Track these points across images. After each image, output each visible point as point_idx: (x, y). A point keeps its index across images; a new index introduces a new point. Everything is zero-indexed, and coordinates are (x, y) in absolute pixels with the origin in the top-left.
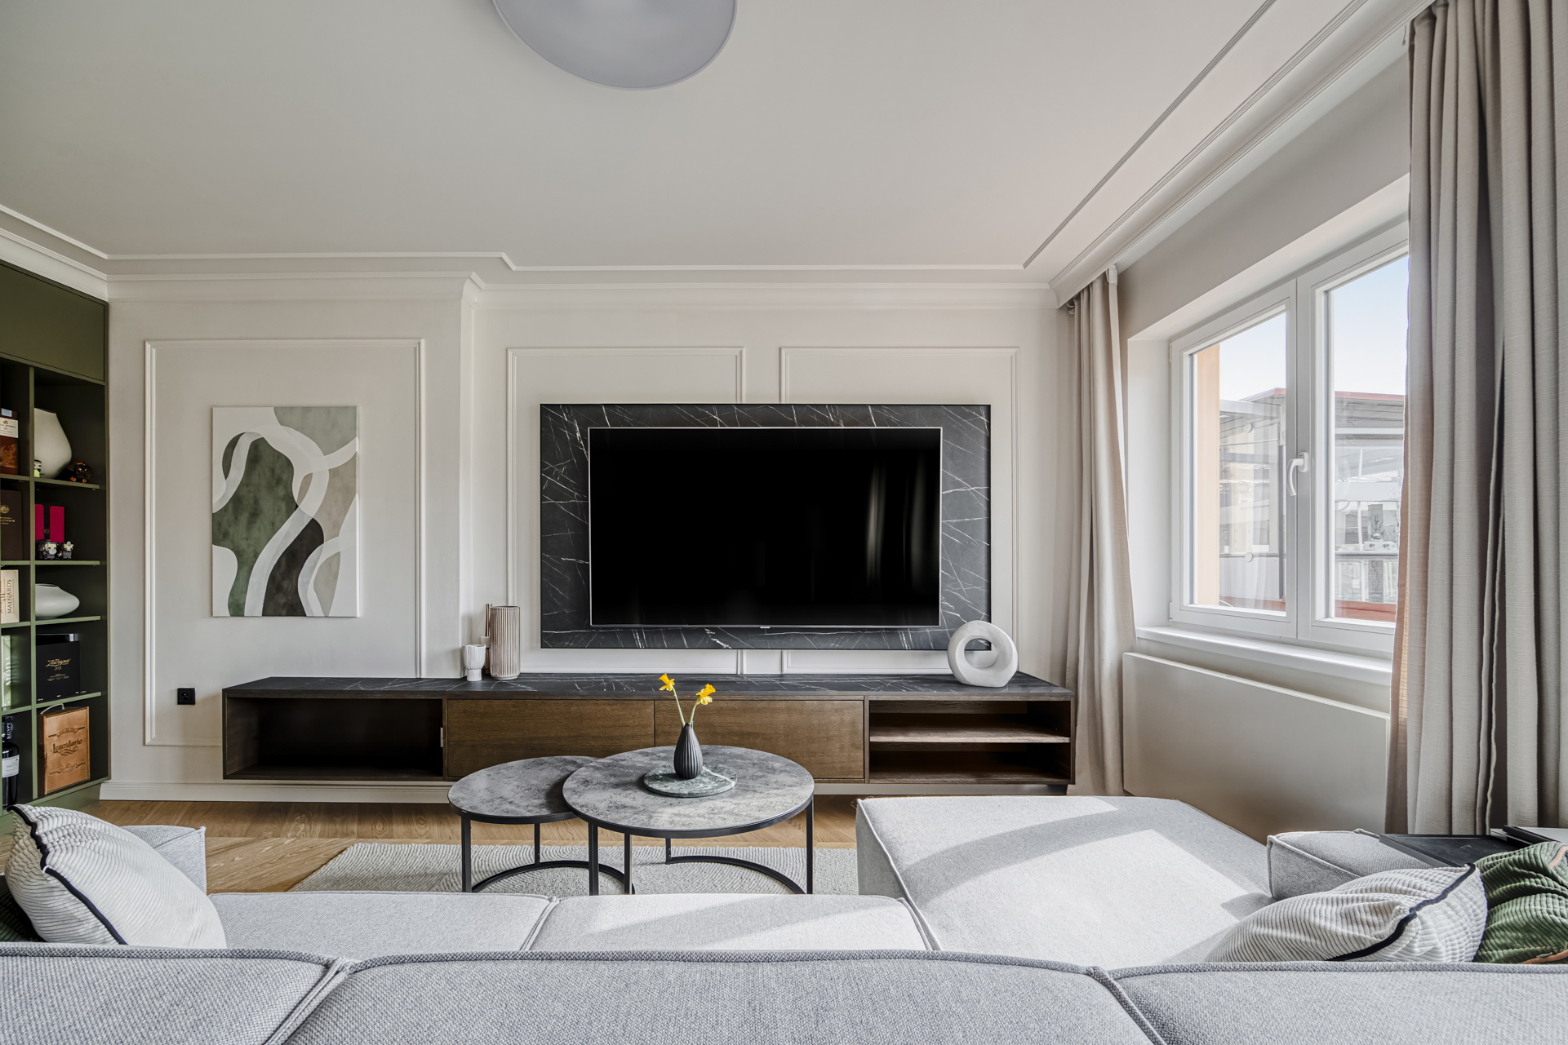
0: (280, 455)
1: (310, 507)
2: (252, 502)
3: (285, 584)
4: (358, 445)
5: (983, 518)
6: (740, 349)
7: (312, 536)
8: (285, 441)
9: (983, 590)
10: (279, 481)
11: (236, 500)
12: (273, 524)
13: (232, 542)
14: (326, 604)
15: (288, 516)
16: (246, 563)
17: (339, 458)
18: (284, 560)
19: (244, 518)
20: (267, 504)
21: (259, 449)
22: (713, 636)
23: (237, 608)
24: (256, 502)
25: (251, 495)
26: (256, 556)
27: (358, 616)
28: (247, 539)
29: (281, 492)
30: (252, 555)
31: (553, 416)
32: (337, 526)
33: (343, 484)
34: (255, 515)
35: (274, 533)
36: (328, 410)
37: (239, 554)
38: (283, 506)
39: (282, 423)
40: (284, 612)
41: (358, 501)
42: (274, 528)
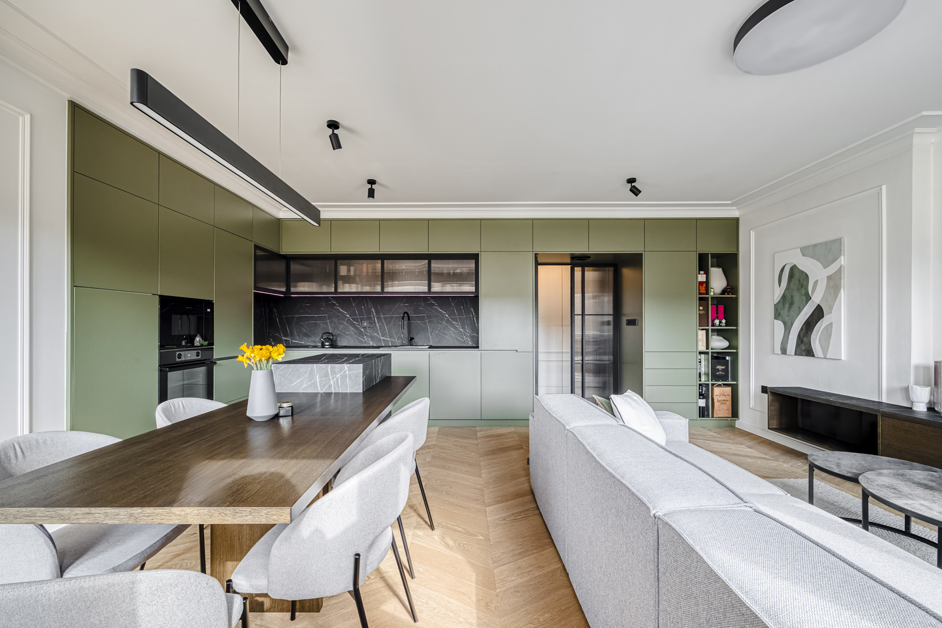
0: (803, 272)
1: (817, 298)
2: (790, 297)
3: (805, 339)
4: (843, 260)
7: (818, 314)
8: (806, 265)
10: (802, 286)
11: (784, 297)
12: (799, 308)
13: (782, 318)
14: (825, 351)
15: (807, 304)
16: (788, 328)
17: (832, 269)
18: (804, 326)
19: (787, 306)
20: (797, 298)
21: (794, 270)
23: (784, 351)
24: (792, 297)
25: (790, 294)
26: (792, 324)
27: (843, 358)
28: (788, 316)
29: (803, 291)
30: (790, 324)
32: (831, 308)
33: (834, 284)
34: (792, 304)
35: (800, 313)
36: (826, 243)
37: (785, 323)
38: (804, 298)
39: (804, 255)
40: (804, 354)
41: (843, 294)
42: (800, 310)
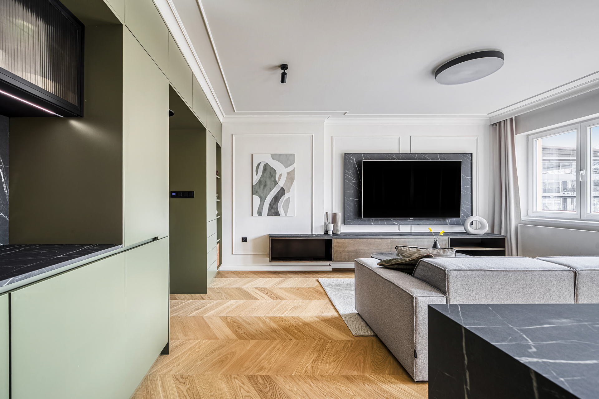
0: (272, 168)
1: (281, 184)
2: (264, 182)
3: (274, 206)
4: (295, 165)
5: (470, 186)
6: (399, 137)
7: (282, 192)
8: (274, 164)
9: (470, 207)
10: (272, 176)
11: (260, 181)
12: (271, 189)
13: (259, 194)
14: (286, 212)
15: (275, 186)
16: (262, 200)
17: (290, 169)
18: (274, 199)
19: (262, 187)
20: (269, 183)
21: (266, 166)
22: (394, 221)
23: (260, 214)
24: (265, 182)
25: (264, 180)
26: (266, 198)
27: (295, 215)
28: (263, 193)
29: (273, 179)
30: (264, 198)
31: (348, 157)
32: (289, 189)
33: (291, 177)
34: (265, 186)
35: (271, 191)
36: (286, 155)
37: (260, 197)
38: (273, 183)
39: (273, 159)
40: (274, 215)
41: (295, 182)
42: (271, 190)
